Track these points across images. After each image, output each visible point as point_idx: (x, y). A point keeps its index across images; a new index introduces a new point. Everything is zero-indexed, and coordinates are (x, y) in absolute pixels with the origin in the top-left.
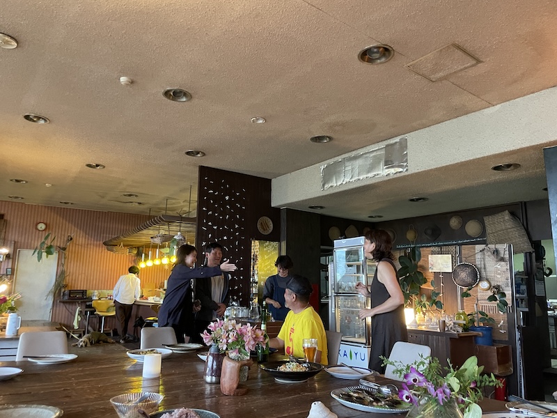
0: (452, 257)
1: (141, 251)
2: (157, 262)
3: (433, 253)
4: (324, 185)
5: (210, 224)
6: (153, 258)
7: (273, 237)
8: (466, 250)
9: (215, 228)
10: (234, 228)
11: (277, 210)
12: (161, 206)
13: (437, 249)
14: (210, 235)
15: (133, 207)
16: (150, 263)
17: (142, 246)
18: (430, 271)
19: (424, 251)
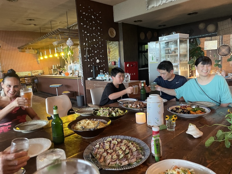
0: (218, 41)
1: (39, 51)
2: (51, 56)
3: (206, 40)
4: (148, 7)
5: (86, 32)
6: (48, 54)
7: (116, 39)
8: (225, 37)
9: (88, 34)
10: (97, 34)
11: (117, 23)
12: (47, 26)
13: (209, 38)
14: (87, 39)
15: (31, 27)
16: (46, 57)
17: (39, 49)
18: (205, 50)
19: (202, 40)
